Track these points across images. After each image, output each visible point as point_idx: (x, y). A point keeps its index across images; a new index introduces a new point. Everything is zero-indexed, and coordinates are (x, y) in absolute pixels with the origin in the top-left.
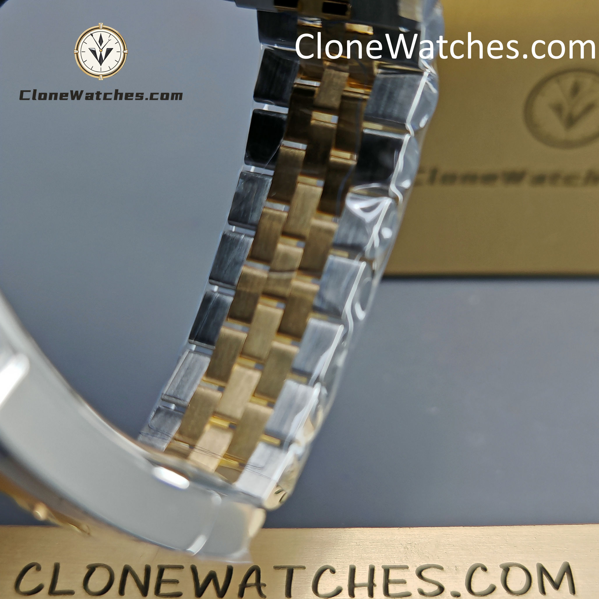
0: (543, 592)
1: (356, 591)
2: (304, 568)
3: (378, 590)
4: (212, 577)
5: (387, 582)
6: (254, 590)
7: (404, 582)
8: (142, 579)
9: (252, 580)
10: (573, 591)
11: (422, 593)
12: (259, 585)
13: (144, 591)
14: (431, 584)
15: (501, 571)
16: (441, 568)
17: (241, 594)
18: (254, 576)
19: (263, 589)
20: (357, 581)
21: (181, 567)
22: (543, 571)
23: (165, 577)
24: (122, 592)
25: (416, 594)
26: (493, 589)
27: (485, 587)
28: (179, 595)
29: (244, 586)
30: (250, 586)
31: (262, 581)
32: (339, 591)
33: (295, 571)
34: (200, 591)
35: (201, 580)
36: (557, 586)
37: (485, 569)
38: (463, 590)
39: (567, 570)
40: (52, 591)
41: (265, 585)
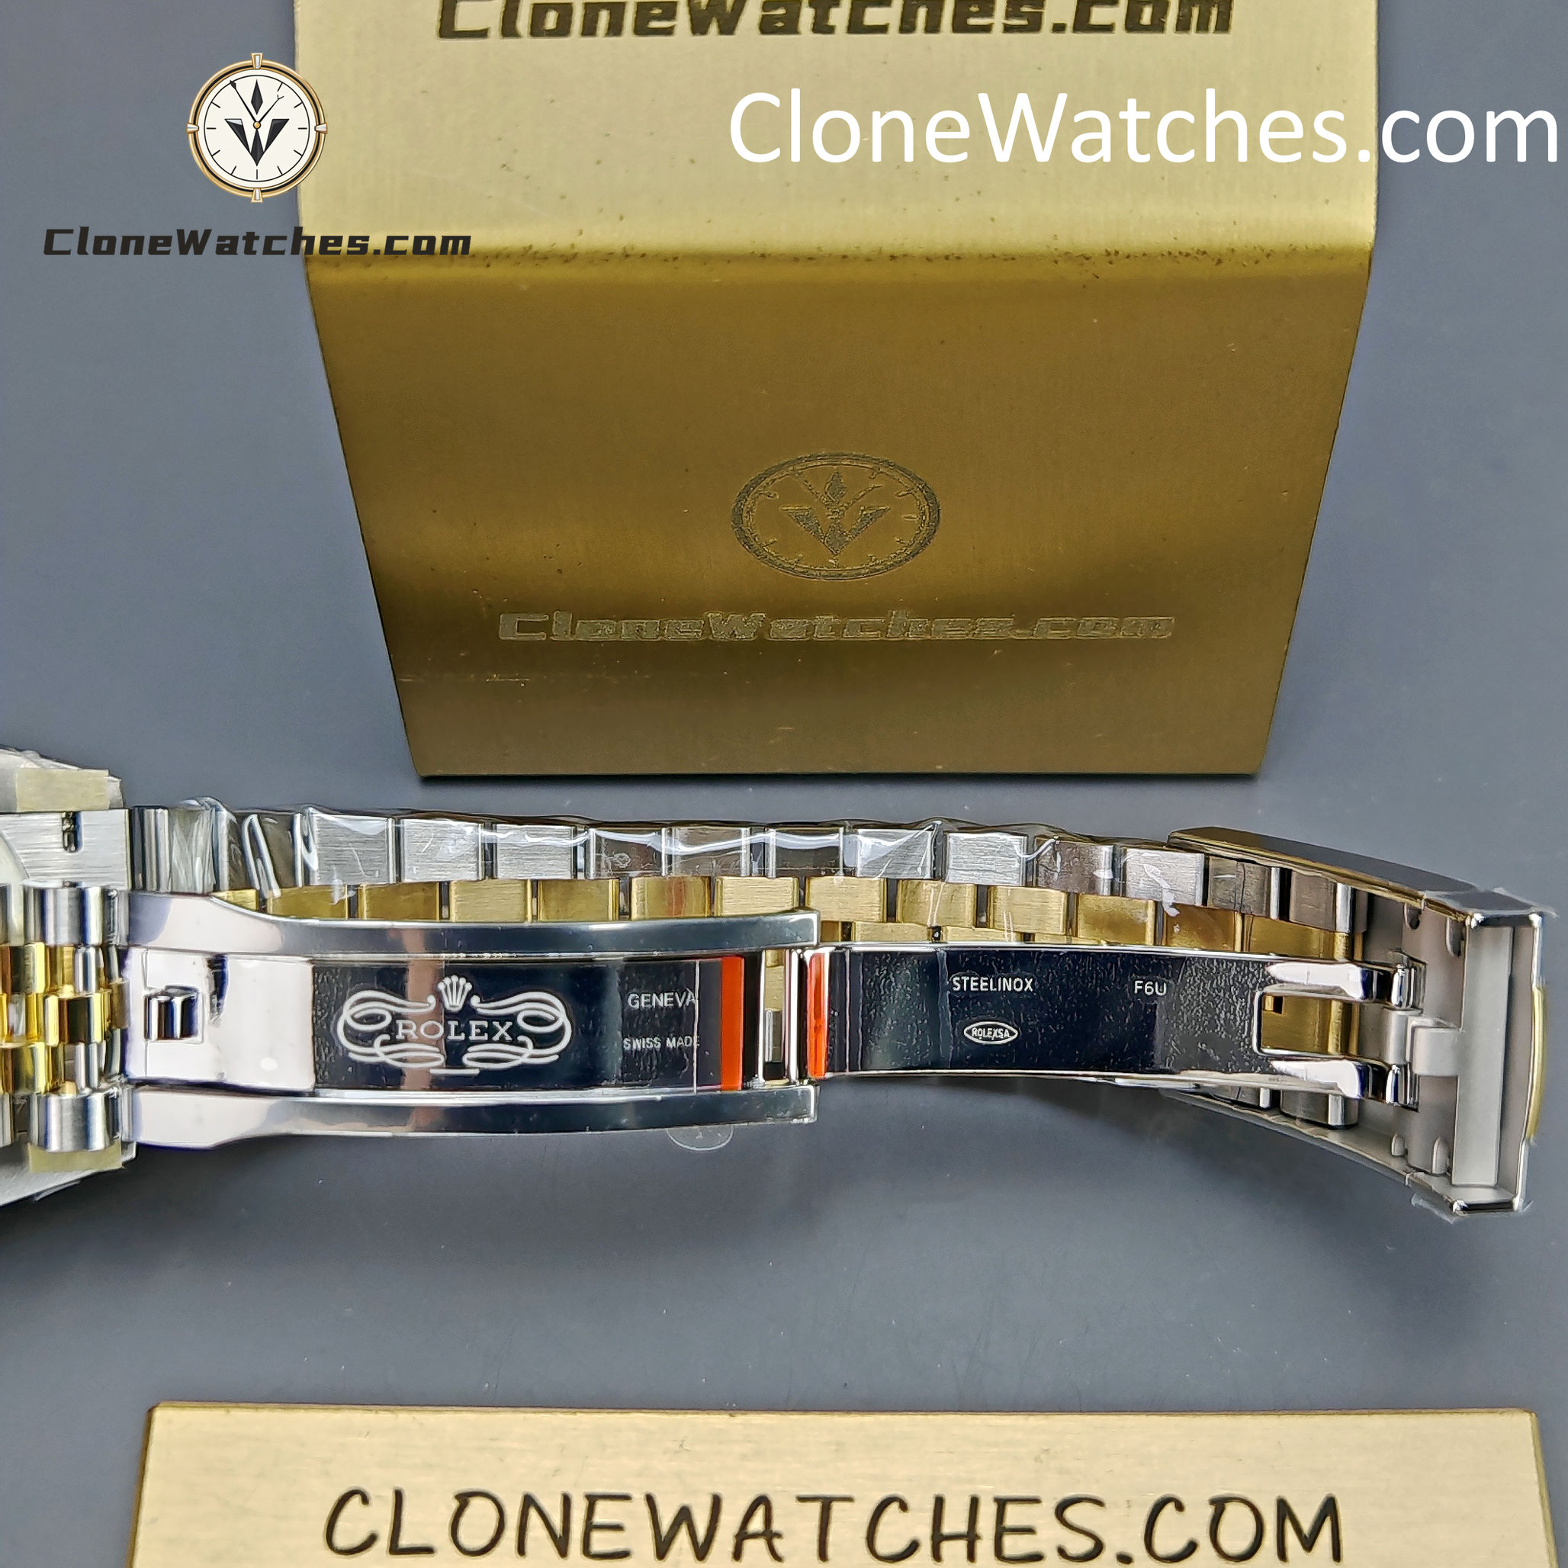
0: (1282, 1554)
1: (946, 1547)
2: (849, 1499)
3: (985, 1546)
4: (684, 1515)
5: (1001, 1531)
6: (761, 1543)
7: (1029, 1531)
8: (557, 1521)
9: (757, 1524)
10: (1337, 1556)
11: (1062, 1552)
12: (769, 1535)
13: (562, 1545)
14: (1081, 1535)
15: (1210, 1511)
16: (1099, 1503)
17: (737, 1554)
18: (760, 1512)
19: (776, 1542)
20: (946, 1529)
21: (626, 1498)
22: (1284, 1510)
23: (597, 1519)
24: (521, 1550)
25: (1052, 1555)
26: (1192, 1547)
27: (1177, 1546)
28: (624, 1554)
29: (742, 1536)
30: (755, 1536)
31: (776, 1527)
32: (913, 1547)
33: (835, 1506)
34: (662, 1548)
35: (665, 1524)
36: (1308, 1543)
37: (1180, 1507)
38: (1138, 1550)
39: (1329, 1508)
40: (395, 1549)
41: (779, 1535)
